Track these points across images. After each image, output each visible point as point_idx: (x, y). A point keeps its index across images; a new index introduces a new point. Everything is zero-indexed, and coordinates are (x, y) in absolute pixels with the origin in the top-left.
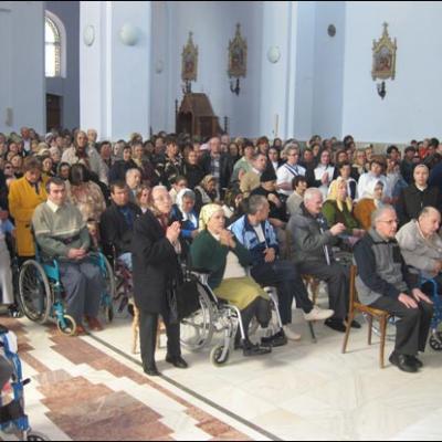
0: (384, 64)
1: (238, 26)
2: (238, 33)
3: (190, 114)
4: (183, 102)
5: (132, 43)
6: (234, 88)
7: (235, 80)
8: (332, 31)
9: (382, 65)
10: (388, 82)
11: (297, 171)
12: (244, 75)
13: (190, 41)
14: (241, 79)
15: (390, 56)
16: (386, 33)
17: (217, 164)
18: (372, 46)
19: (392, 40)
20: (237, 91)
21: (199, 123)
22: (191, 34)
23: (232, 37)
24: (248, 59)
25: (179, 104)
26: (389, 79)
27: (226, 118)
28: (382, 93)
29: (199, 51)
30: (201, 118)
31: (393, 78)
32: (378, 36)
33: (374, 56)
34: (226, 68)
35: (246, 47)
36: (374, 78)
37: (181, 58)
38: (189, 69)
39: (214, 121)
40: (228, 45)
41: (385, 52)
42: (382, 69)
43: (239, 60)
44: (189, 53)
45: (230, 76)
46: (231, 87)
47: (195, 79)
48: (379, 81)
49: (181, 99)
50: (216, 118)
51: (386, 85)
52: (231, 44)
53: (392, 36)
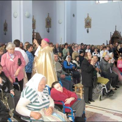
0: (88, 24)
1: (49, 14)
2: (48, 16)
7: (48, 28)
8: (74, 16)
9: (87, 25)
10: (89, 29)
13: (33, 18)
14: (50, 28)
15: (90, 22)
16: (88, 16)
18: (84, 20)
19: (90, 18)
20: (49, 32)
22: (33, 16)
23: (47, 17)
24: (52, 23)
26: (90, 28)
28: (88, 32)
31: (91, 28)
32: (86, 17)
33: (85, 22)
35: (51, 20)
36: (85, 28)
40: (45, 19)
41: (88, 21)
42: (87, 26)
43: (49, 23)
45: (46, 28)
48: (87, 29)
51: (89, 30)
52: (46, 19)
53: (90, 17)
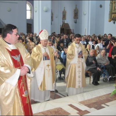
1: (76, 5)
2: (76, 7)
3: (64, 29)
4: (62, 26)
5: (46, 11)
6: (75, 22)
8: (101, 6)
11: (84, 43)
12: (77, 18)
13: (64, 9)
14: (77, 19)
17: (65, 41)
20: (76, 22)
21: (66, 31)
22: (64, 7)
23: (74, 8)
25: (61, 26)
27: (73, 30)
28: (114, 23)
29: (67, 12)
30: (67, 30)
34: (73, 16)
35: (78, 11)
37: (62, 14)
38: (64, 17)
39: (70, 30)
40: (74, 11)
43: (76, 15)
44: (64, 13)
45: (74, 19)
46: (74, 21)
47: (65, 19)
49: (61, 25)
50: (71, 30)
52: (74, 10)
